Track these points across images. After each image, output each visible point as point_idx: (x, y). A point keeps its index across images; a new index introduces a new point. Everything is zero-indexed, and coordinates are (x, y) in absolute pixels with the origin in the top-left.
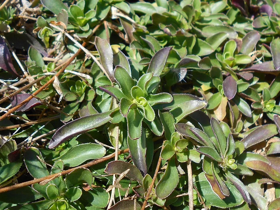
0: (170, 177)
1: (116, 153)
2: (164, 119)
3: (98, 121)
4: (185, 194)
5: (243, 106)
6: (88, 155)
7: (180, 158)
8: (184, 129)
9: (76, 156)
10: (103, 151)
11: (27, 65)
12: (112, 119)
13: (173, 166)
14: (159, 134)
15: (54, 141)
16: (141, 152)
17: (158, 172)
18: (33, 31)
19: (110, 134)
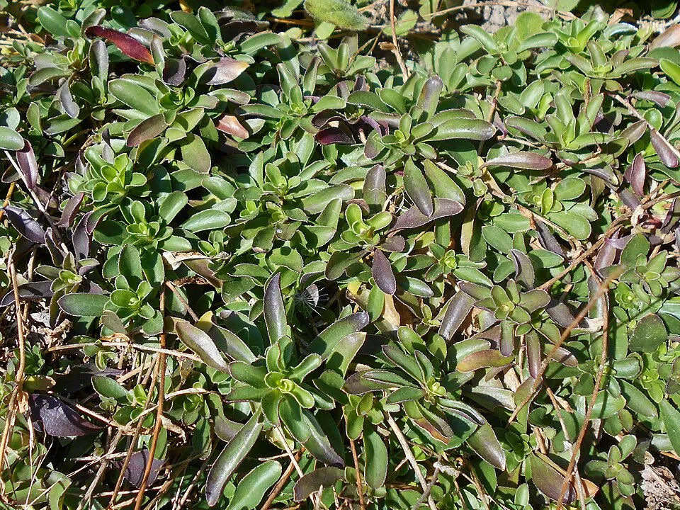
0: (375, 452)
1: (294, 461)
2: (325, 384)
3: (248, 436)
4: (403, 462)
5: (416, 286)
6: (263, 483)
7: (374, 418)
8: (357, 381)
9: (248, 492)
10: (277, 467)
11: (104, 407)
12: (263, 423)
13: (371, 433)
14: (332, 406)
15: (210, 494)
16: (323, 442)
17: (357, 456)
18: (84, 360)
19: (272, 440)
